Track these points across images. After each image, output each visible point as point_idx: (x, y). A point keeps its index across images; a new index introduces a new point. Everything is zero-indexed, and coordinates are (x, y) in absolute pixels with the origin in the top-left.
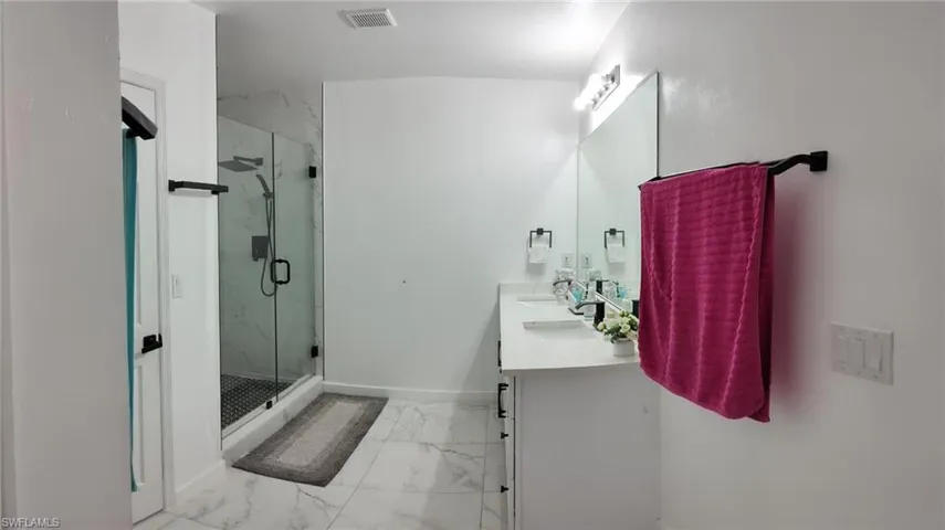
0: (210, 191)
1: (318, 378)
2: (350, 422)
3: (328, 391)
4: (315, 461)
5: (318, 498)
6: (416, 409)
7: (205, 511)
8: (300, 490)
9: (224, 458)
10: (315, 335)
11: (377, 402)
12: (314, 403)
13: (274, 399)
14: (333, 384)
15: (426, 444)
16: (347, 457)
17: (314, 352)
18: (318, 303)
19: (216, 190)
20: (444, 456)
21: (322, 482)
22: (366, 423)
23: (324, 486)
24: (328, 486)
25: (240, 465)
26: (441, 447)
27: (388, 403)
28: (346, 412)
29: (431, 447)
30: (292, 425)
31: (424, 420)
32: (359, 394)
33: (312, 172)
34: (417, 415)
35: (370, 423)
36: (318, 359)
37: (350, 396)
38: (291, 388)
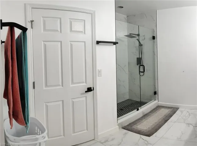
0: (113, 44)
1: (156, 101)
2: (165, 115)
3: (159, 105)
4: (149, 128)
5: (146, 141)
6: (188, 112)
7: (107, 141)
8: (141, 137)
9: (118, 126)
10: (155, 88)
11: (175, 109)
12: (154, 109)
14: (161, 103)
15: (189, 124)
16: (160, 127)
17: (155, 93)
18: (156, 78)
19: (115, 43)
20: (194, 128)
21: (149, 135)
22: (170, 116)
23: (149, 137)
24: (151, 137)
25: (124, 128)
26: (194, 125)
27: (179, 110)
28: (164, 112)
29: (190, 125)
30: (145, 116)
31: (190, 116)
32: (169, 106)
33: (154, 38)
34: (188, 114)
35: (171, 116)
36: (156, 95)
37: (166, 107)
38: (146, 104)
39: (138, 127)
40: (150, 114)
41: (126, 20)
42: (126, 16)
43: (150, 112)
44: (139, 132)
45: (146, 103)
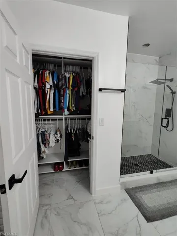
9: (120, 185)
13: (154, 171)
19: (123, 91)
25: (127, 191)
30: (161, 185)
38: (170, 169)
39: (143, 197)
40: (169, 184)
41: (157, 61)
42: (158, 58)
43: (171, 182)
44: (139, 206)
45: (171, 167)
